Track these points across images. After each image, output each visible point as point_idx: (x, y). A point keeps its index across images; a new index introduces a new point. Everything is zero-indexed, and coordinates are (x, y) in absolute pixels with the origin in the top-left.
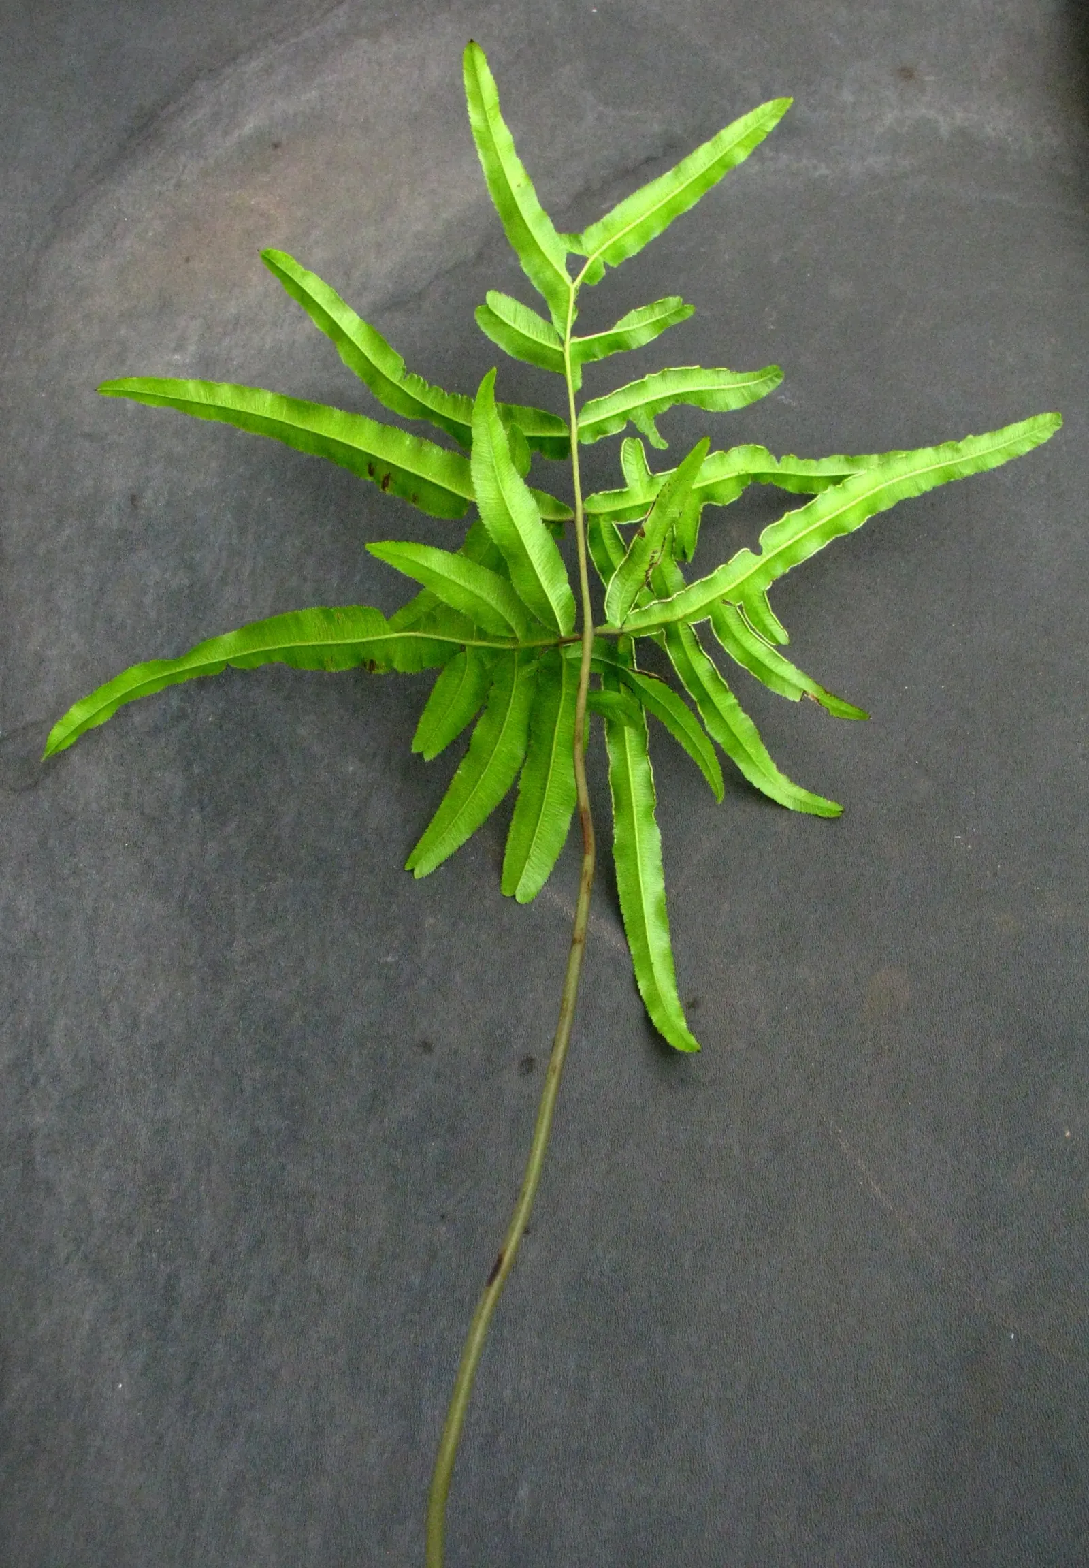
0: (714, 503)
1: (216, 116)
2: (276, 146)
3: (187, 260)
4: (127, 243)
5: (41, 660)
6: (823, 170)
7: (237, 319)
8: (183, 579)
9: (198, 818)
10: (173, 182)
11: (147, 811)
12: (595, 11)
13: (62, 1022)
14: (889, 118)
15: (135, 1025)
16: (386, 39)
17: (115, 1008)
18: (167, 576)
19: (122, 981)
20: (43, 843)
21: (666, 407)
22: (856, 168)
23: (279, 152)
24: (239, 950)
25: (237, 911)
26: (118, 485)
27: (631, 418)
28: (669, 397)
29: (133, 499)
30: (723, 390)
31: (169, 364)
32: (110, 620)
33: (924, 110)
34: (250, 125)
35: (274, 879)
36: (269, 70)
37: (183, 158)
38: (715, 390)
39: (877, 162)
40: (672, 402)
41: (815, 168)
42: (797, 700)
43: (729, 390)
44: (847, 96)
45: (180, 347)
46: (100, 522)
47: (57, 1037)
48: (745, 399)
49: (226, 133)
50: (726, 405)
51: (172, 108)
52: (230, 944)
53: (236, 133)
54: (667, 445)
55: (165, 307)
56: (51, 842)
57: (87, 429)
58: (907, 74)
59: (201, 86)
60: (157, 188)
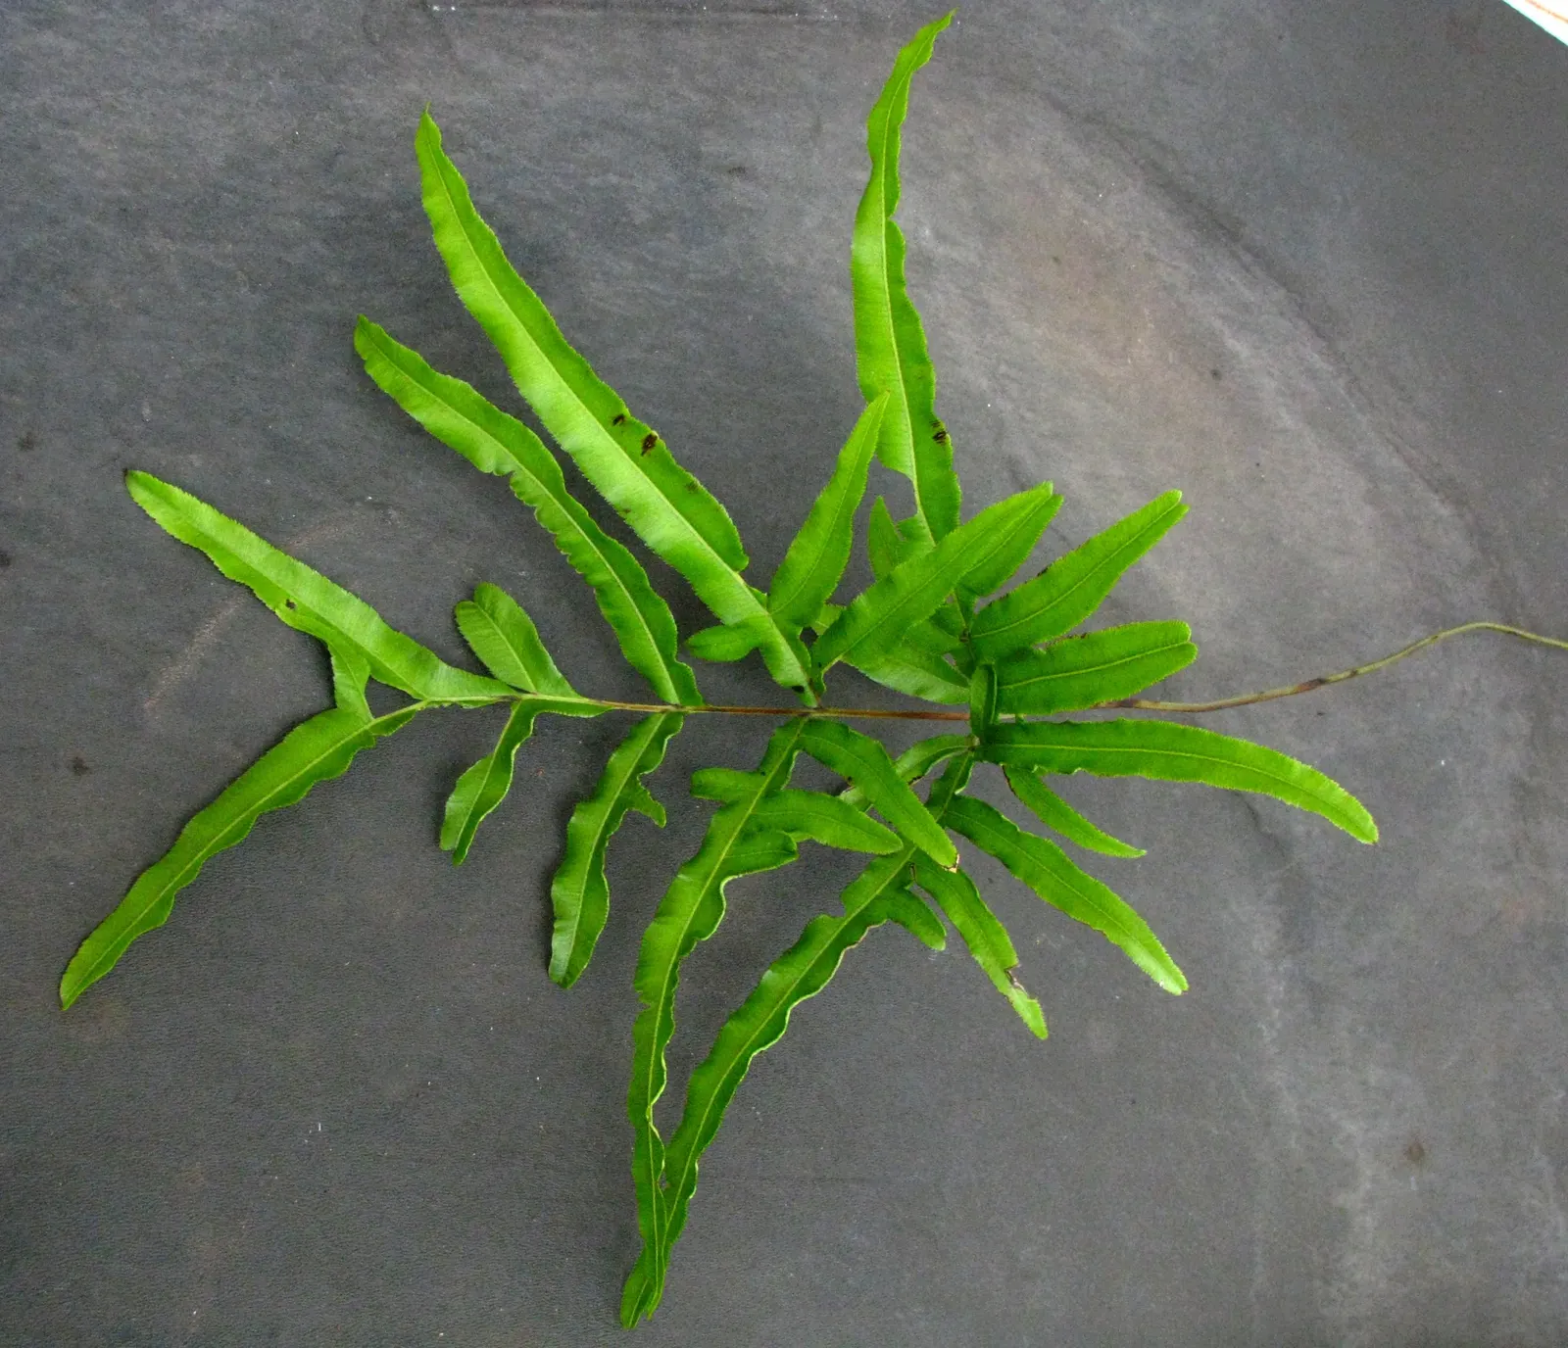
1: (1246, 308)
2: (1216, 374)
3: (1056, 259)
4: (1070, 195)
5: (533, 58)
6: (1268, 1035)
7: (985, 304)
8: (641, 217)
9: (332, 212)
10: (1154, 251)
11: (341, 157)
12: (1443, 763)
13: (69, 47)
14: (1351, 1127)
15: (66, 124)
16: (1369, 510)
17: (85, 104)
18: (644, 200)
19: (122, 114)
20: (298, 44)
22: (1277, 1076)
23: (1208, 376)
24: (157, 244)
25: (212, 247)
26: (757, 153)
29: (739, 170)
31: (919, 223)
32: (586, 135)
33: (1369, 1173)
34: (1239, 347)
35: (254, 289)
36: (1312, 374)
37: (1185, 266)
39: (1288, 1106)
41: (1271, 1025)
44: (1375, 1075)
45: (941, 237)
46: (708, 133)
47: (47, 38)
49: (1224, 317)
51: (1247, 258)
52: (167, 234)
53: (1227, 331)
55: (992, 229)
56: (297, 53)
57: (827, 126)
58: (1416, 1153)
59: (1280, 294)
60: (1144, 234)
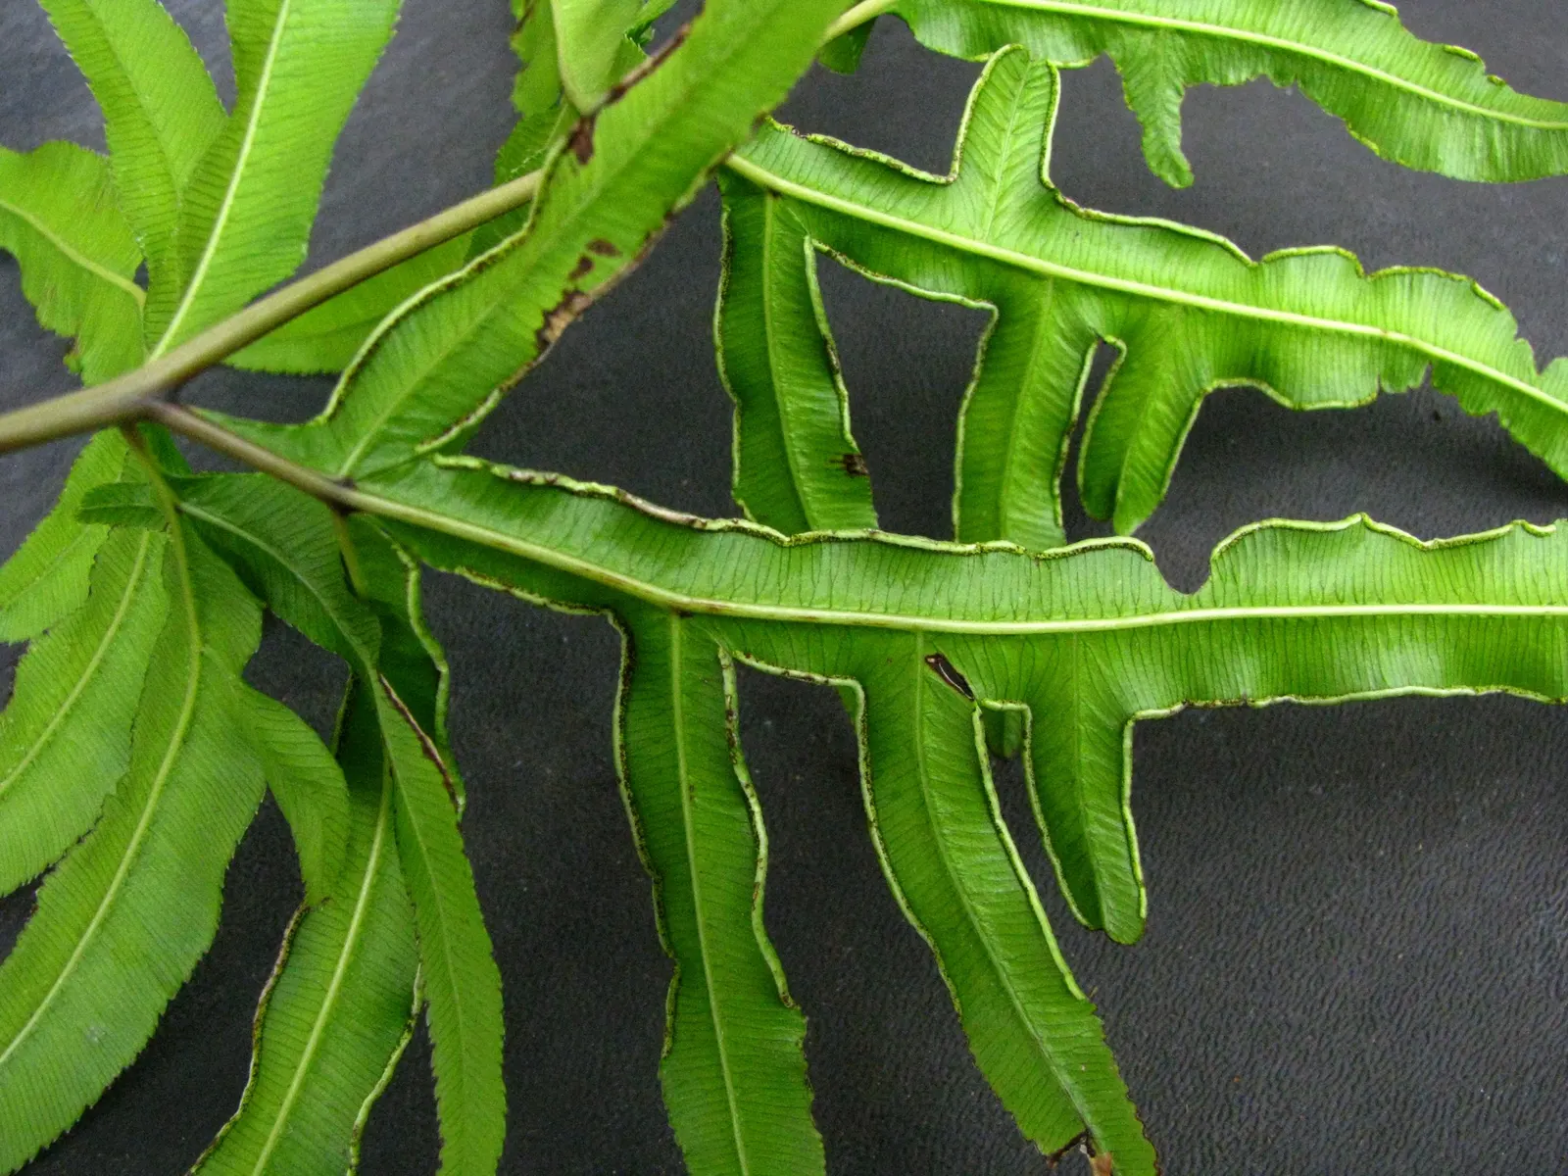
0: (1270, 392)
21: (1237, 75)
27: (1113, 53)
28: (1259, 50)
30: (1436, 106)
38: (1410, 95)
40: (1265, 69)
42: (1045, 1149)
43: (1451, 112)
48: (1491, 157)
50: (1426, 151)
54: (1189, 179)
